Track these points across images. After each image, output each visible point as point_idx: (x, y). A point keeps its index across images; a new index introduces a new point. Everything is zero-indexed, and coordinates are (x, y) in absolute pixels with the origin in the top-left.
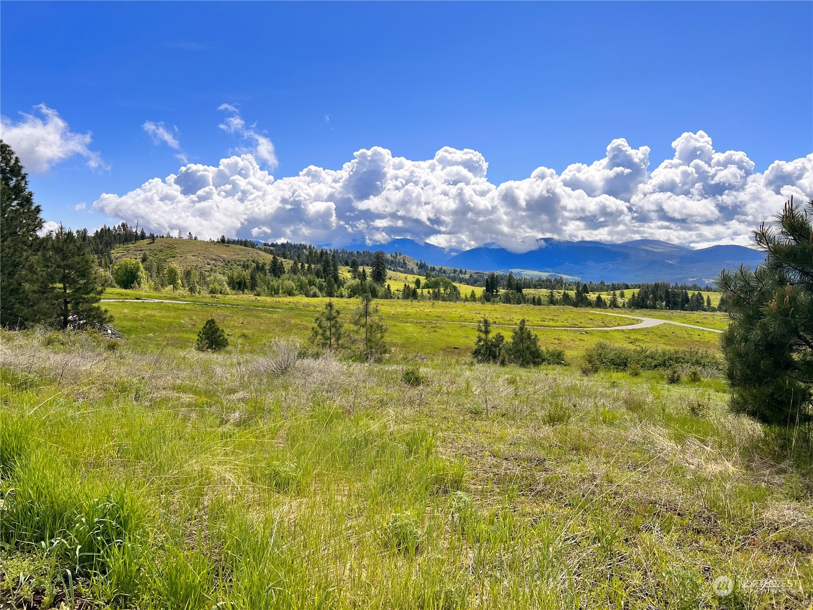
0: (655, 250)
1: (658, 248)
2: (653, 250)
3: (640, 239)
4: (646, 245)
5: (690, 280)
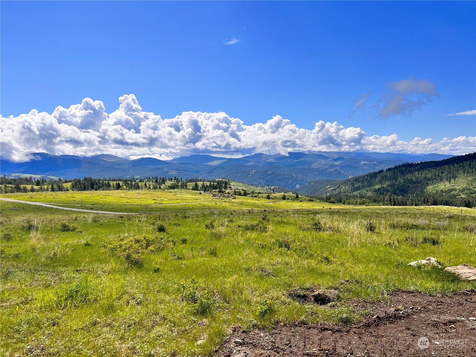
0: (109, 160)
1: (111, 159)
2: (107, 160)
3: (101, 154)
4: (104, 158)
5: (128, 176)
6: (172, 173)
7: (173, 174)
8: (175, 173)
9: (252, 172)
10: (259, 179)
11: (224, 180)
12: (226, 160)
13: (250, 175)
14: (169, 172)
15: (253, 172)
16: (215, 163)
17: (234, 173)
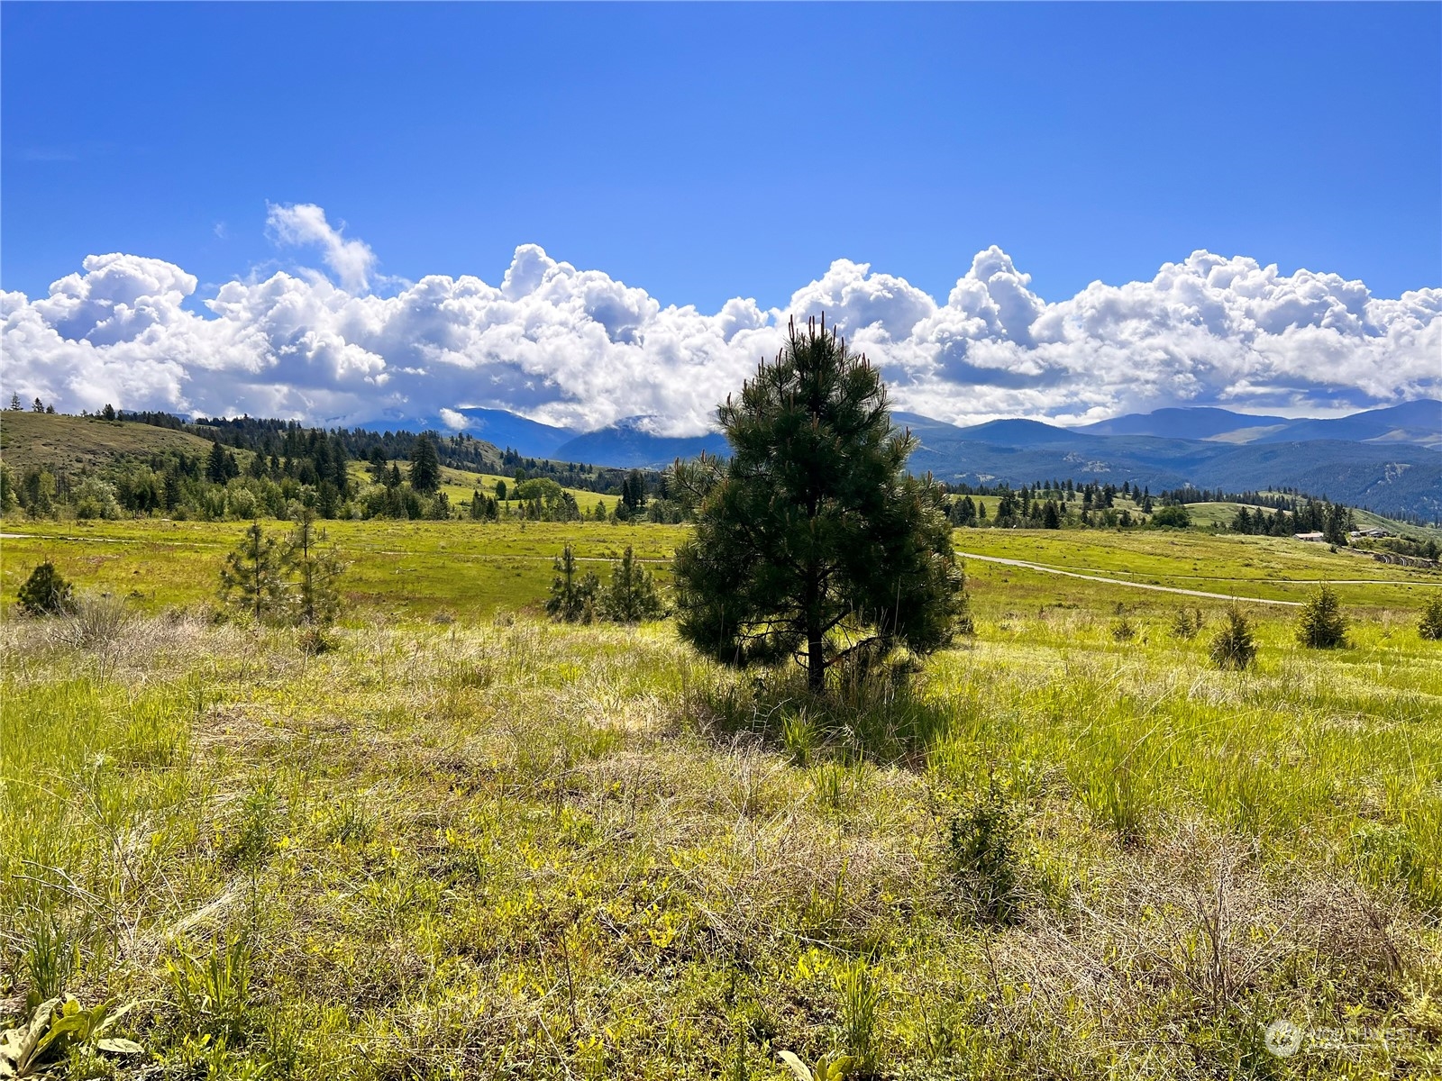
5: (957, 476)
6: (1092, 469)
7: (1097, 470)
8: (1102, 468)
9: (1393, 469)
10: (1422, 494)
11: (1286, 497)
12: (1283, 427)
13: (1383, 479)
14: (1081, 465)
15: (1399, 471)
16: (1240, 437)
17: (1319, 470)
